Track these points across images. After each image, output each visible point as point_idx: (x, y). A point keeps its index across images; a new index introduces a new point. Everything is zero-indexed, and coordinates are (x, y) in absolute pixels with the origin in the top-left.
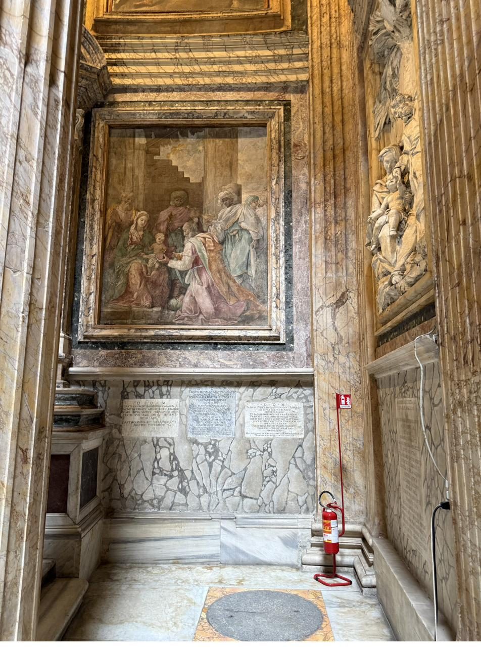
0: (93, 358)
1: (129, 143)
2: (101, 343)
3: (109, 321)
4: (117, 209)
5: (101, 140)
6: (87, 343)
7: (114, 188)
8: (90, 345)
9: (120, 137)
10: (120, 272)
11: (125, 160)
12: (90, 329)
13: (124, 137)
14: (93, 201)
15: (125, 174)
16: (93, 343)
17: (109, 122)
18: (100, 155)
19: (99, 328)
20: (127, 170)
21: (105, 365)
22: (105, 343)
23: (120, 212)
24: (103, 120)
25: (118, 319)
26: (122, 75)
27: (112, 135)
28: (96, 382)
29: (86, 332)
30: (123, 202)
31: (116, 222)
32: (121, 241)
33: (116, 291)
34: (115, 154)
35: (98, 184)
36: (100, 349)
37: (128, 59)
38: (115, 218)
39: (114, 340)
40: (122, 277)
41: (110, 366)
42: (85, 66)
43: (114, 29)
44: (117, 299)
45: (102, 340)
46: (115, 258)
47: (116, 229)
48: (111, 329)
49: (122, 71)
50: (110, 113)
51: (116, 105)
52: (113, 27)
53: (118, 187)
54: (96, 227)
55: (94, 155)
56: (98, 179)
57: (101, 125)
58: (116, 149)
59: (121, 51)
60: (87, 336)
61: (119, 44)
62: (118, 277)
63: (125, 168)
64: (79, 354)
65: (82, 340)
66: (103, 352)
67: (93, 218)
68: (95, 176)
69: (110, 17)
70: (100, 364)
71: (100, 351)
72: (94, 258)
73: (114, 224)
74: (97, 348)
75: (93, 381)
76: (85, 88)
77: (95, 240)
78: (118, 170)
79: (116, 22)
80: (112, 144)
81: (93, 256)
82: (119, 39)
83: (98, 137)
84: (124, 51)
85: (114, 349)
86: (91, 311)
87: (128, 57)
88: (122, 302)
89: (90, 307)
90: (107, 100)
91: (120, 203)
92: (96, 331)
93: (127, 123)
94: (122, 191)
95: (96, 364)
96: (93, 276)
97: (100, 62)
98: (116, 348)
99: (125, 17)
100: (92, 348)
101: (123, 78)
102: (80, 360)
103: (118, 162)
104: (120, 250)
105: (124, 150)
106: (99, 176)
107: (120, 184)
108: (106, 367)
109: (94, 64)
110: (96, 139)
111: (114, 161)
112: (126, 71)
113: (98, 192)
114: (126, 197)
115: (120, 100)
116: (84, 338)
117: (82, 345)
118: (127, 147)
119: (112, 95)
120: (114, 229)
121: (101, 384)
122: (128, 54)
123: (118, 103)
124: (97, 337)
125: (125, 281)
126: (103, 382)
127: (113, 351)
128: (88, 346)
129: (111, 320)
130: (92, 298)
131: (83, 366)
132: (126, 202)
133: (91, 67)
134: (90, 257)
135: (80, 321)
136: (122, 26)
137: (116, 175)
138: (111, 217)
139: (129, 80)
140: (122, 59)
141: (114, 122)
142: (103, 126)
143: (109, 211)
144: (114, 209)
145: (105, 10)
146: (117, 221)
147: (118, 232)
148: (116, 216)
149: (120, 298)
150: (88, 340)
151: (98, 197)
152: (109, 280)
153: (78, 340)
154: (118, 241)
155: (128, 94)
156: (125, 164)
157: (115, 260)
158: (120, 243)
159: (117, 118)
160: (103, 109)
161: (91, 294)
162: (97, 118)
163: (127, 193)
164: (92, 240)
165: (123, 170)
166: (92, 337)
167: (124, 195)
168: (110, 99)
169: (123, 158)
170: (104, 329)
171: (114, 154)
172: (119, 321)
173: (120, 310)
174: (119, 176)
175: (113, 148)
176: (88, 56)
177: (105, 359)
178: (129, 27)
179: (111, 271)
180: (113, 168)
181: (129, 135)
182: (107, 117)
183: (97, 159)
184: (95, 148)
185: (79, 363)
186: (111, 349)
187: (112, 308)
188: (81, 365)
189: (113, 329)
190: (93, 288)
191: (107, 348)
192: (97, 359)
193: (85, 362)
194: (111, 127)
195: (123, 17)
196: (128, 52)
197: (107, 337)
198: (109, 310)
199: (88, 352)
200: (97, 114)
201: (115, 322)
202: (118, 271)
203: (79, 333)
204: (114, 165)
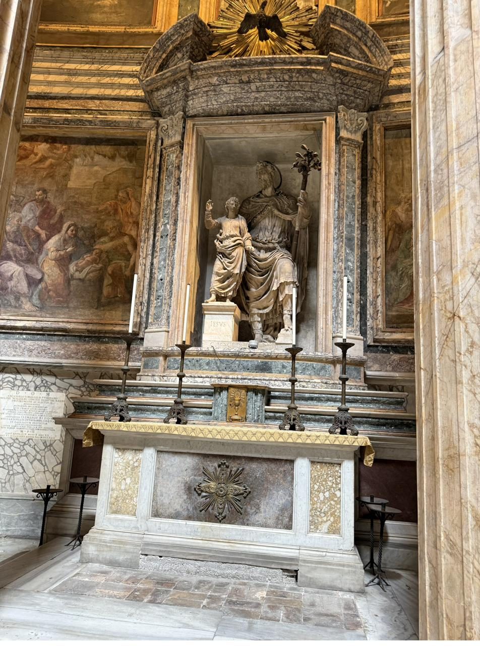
0: (385, 362)
1: (406, 144)
2: (392, 347)
3: (395, 325)
4: (397, 210)
5: (378, 142)
6: (377, 346)
7: (392, 190)
8: (380, 349)
9: (396, 138)
10: (404, 274)
11: (403, 161)
12: (379, 333)
13: (400, 138)
14: (375, 203)
15: (403, 175)
16: (384, 347)
17: (385, 124)
18: (378, 157)
19: (389, 332)
20: (405, 171)
21: (398, 370)
22: (396, 347)
23: (400, 214)
24: (379, 123)
25: (405, 322)
26: (399, 76)
27: (387, 137)
28: (393, 387)
29: (376, 335)
30: (403, 203)
31: (396, 224)
32: (403, 241)
33: (401, 294)
34: (391, 155)
35: (378, 186)
36: (391, 353)
37: (405, 59)
38: (395, 220)
39: (406, 345)
40: (406, 280)
41: (405, 372)
42: (374, 69)
43: (387, 31)
44: (401, 302)
45: (393, 344)
46: (397, 260)
47: (397, 229)
48: (401, 332)
49: (399, 72)
50: (387, 115)
51: (392, 106)
52: (385, 30)
53: (396, 188)
54: (379, 229)
55: (373, 158)
56: (378, 181)
57: (378, 128)
58: (392, 150)
59: (398, 52)
60: (377, 339)
61: (397, 45)
62: (401, 279)
63: (403, 168)
64: (370, 358)
65: (372, 344)
66: (396, 357)
67: (376, 221)
68: (376, 178)
69: (383, 20)
70: (393, 368)
71: (392, 355)
72: (379, 260)
73: (394, 226)
74: (388, 352)
75: (389, 386)
76: (369, 92)
77: (379, 243)
78: (395, 172)
79: (390, 25)
80: (387, 146)
81: (378, 259)
82: (396, 40)
83: (376, 139)
84: (400, 52)
85: (407, 354)
86: (379, 314)
87: (406, 58)
88: (407, 305)
89: (378, 311)
90: (382, 103)
91: (399, 204)
92: (386, 334)
93: (405, 123)
94: (401, 192)
95: (388, 368)
96: (379, 279)
97: (386, 64)
98: (409, 353)
99: (399, 19)
100: (383, 352)
101: (400, 79)
102: (371, 364)
103: (395, 163)
104: (403, 251)
105: (401, 150)
106: (379, 178)
107: (398, 185)
108: (400, 372)
109: (380, 66)
110: (374, 142)
111: (390, 163)
112: (403, 71)
113: (379, 194)
114: (405, 197)
115: (396, 101)
116: (374, 342)
117: (371, 348)
118: (404, 147)
119: (386, 97)
120: (394, 231)
121: (398, 389)
122: (405, 54)
123: (394, 104)
124: (388, 341)
125: (410, 283)
126: (400, 388)
127: (406, 356)
128: (378, 350)
129: (396, 323)
130: (379, 300)
131: (376, 371)
132: (405, 203)
133: (379, 70)
134: (375, 260)
135: (368, 324)
136: (395, 28)
137: (394, 176)
138: (391, 219)
139: (406, 80)
140: (399, 60)
141: (391, 123)
142: (380, 129)
143: (388, 212)
144: (394, 211)
145: (377, 14)
146: (397, 222)
147: (399, 234)
148: (396, 217)
149: (406, 301)
150: (378, 344)
151: (379, 200)
152: (392, 283)
153: (368, 343)
154: (400, 243)
155: (404, 94)
156: (403, 165)
157: (398, 262)
158: (401, 244)
159: (394, 119)
160: (378, 111)
161: (378, 297)
162: (374, 121)
163: (406, 194)
164: (376, 242)
165: (400, 171)
166: (383, 341)
167: (404, 196)
168: (386, 100)
169: (399, 158)
170: (394, 332)
171: (389, 156)
172: (406, 325)
173: (406, 313)
174: (397, 177)
175: (389, 149)
176: (375, 60)
177: (398, 364)
178: (402, 28)
179: (394, 274)
180: (390, 169)
181: (405, 135)
182: (383, 119)
183: (376, 161)
184: (374, 151)
185: (370, 367)
186: (403, 354)
187: (397, 311)
188: (372, 369)
189: (405, 332)
190: (379, 292)
191: (399, 353)
192: (390, 364)
193: (376, 366)
194: (386, 129)
195: (396, 19)
196: (405, 53)
197: (398, 341)
198: (394, 313)
199: (379, 356)
200: (374, 117)
201: (401, 325)
202: (402, 273)
203: (368, 336)
204: (390, 167)
